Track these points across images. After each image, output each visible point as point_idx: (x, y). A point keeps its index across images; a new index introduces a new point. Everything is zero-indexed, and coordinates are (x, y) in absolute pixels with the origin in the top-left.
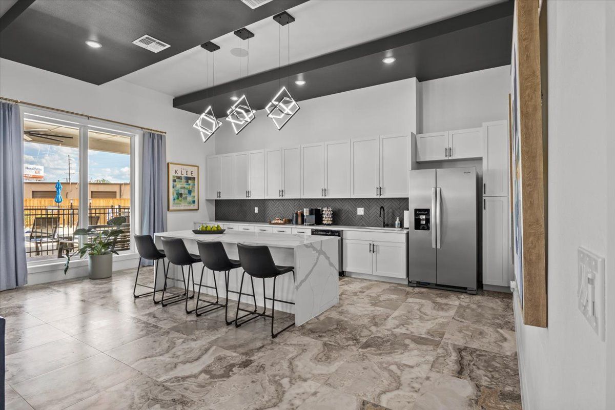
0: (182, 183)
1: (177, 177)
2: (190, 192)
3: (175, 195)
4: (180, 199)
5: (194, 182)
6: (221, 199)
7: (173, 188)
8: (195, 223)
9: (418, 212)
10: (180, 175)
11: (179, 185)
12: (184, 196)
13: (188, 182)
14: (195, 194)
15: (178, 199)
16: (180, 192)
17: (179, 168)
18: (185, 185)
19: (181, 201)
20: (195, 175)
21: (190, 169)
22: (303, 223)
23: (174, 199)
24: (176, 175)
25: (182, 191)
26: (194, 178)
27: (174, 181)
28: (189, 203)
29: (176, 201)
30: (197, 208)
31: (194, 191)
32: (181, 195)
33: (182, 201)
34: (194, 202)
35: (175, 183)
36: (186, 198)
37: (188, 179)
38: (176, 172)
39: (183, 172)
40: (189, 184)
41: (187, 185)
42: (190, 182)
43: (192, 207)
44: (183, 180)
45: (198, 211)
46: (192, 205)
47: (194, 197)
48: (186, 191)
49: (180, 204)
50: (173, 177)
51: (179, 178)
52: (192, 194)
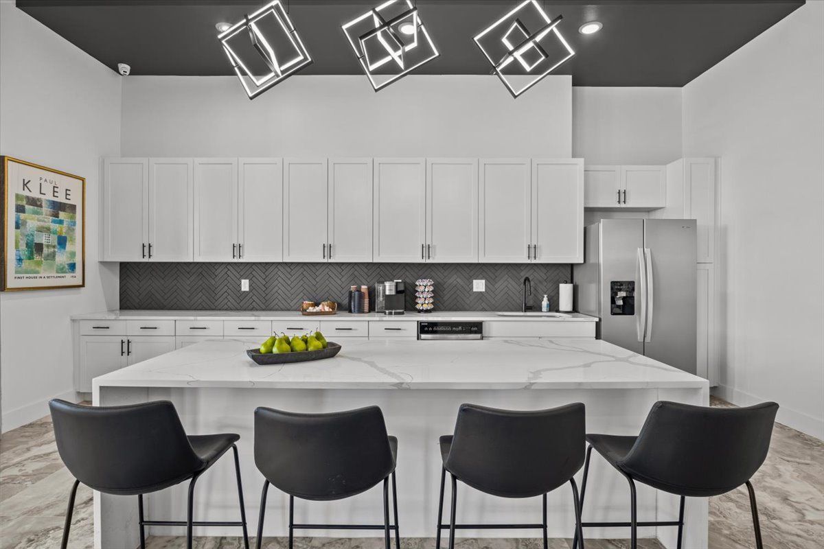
0: (41, 217)
1: (28, 198)
2: (62, 242)
3: (23, 247)
4: (37, 258)
5: (73, 218)
6: (152, 260)
7: (17, 227)
8: (73, 321)
9: (616, 286)
10: (35, 194)
11: (32, 222)
12: (45, 250)
13: (56, 216)
14: (74, 246)
15: (30, 257)
16: (37, 241)
17: (33, 175)
18: (49, 222)
19: (39, 264)
20: (75, 200)
21: (64, 182)
22: (372, 309)
23: (20, 260)
24: (26, 193)
25: (43, 239)
26: (73, 208)
27: (20, 209)
28: (61, 270)
29: (26, 264)
30: (81, 283)
31: (73, 240)
32: (39, 248)
33: (43, 267)
34: (72, 267)
35: (22, 216)
36: (52, 256)
37: (57, 207)
38: (25, 185)
39: (44, 188)
40: (61, 222)
41: (54, 222)
42: (62, 215)
43: (69, 279)
44: (46, 209)
45: (82, 289)
46: (68, 275)
47: (73, 254)
48: (54, 240)
49: (37, 272)
50: (18, 197)
51: (34, 202)
52: (69, 247)
